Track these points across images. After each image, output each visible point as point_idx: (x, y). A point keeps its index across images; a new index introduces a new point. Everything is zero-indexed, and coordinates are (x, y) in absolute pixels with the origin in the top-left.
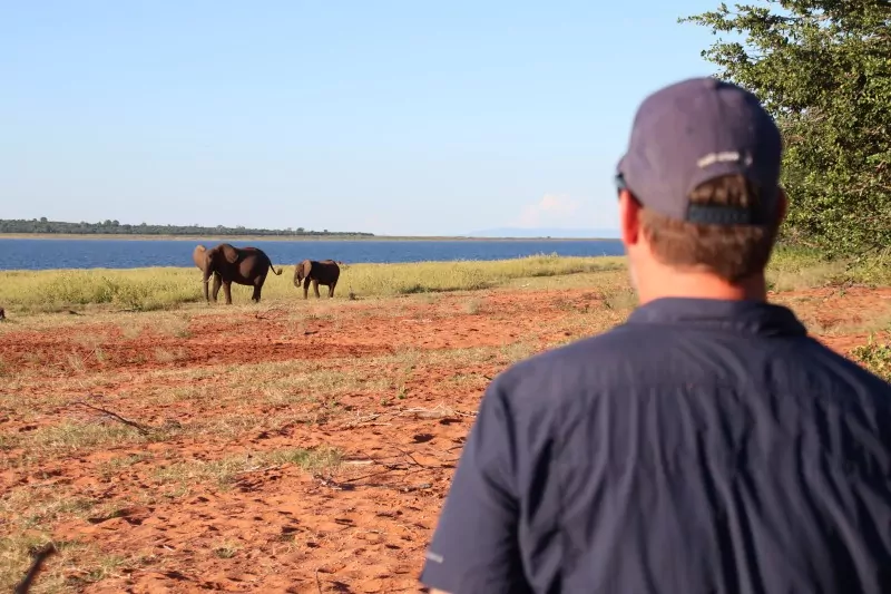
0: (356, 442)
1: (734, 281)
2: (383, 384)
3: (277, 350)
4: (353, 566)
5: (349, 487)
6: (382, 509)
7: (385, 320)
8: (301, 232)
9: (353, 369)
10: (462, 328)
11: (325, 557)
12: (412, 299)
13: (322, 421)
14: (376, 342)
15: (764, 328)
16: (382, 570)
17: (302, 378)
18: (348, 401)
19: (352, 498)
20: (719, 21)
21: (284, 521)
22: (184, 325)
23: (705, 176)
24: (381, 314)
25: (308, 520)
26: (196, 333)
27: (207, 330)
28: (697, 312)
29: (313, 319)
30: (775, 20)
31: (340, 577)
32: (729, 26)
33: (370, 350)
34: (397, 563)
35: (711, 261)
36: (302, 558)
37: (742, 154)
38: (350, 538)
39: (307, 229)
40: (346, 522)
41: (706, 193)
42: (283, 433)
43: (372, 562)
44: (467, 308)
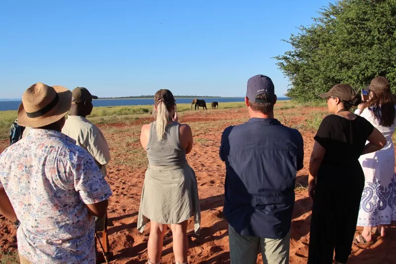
0: (211, 137)
1: (265, 113)
2: (218, 126)
3: (200, 120)
4: (206, 161)
5: (207, 146)
6: (213, 150)
7: (221, 114)
8: (207, 97)
9: (212, 123)
10: (235, 115)
11: (201, 159)
12: (226, 110)
13: (205, 133)
14: (218, 118)
15: (270, 123)
16: (210, 162)
17: (203, 125)
18: (211, 129)
19: (208, 148)
20: (278, 58)
21: (195, 152)
22: (183, 115)
23: (259, 94)
24: (220, 112)
25: (199, 152)
26: (185, 116)
27: (187, 116)
28: (257, 121)
29: (207, 113)
30: (288, 58)
31: (203, 163)
32: (280, 59)
33: (217, 120)
34: (213, 160)
35: (261, 110)
36: (197, 159)
37: (265, 89)
38: (206, 156)
39: (208, 96)
40: (206, 153)
41: (258, 97)
42: (197, 136)
43: (209, 160)
44: (236, 111)
